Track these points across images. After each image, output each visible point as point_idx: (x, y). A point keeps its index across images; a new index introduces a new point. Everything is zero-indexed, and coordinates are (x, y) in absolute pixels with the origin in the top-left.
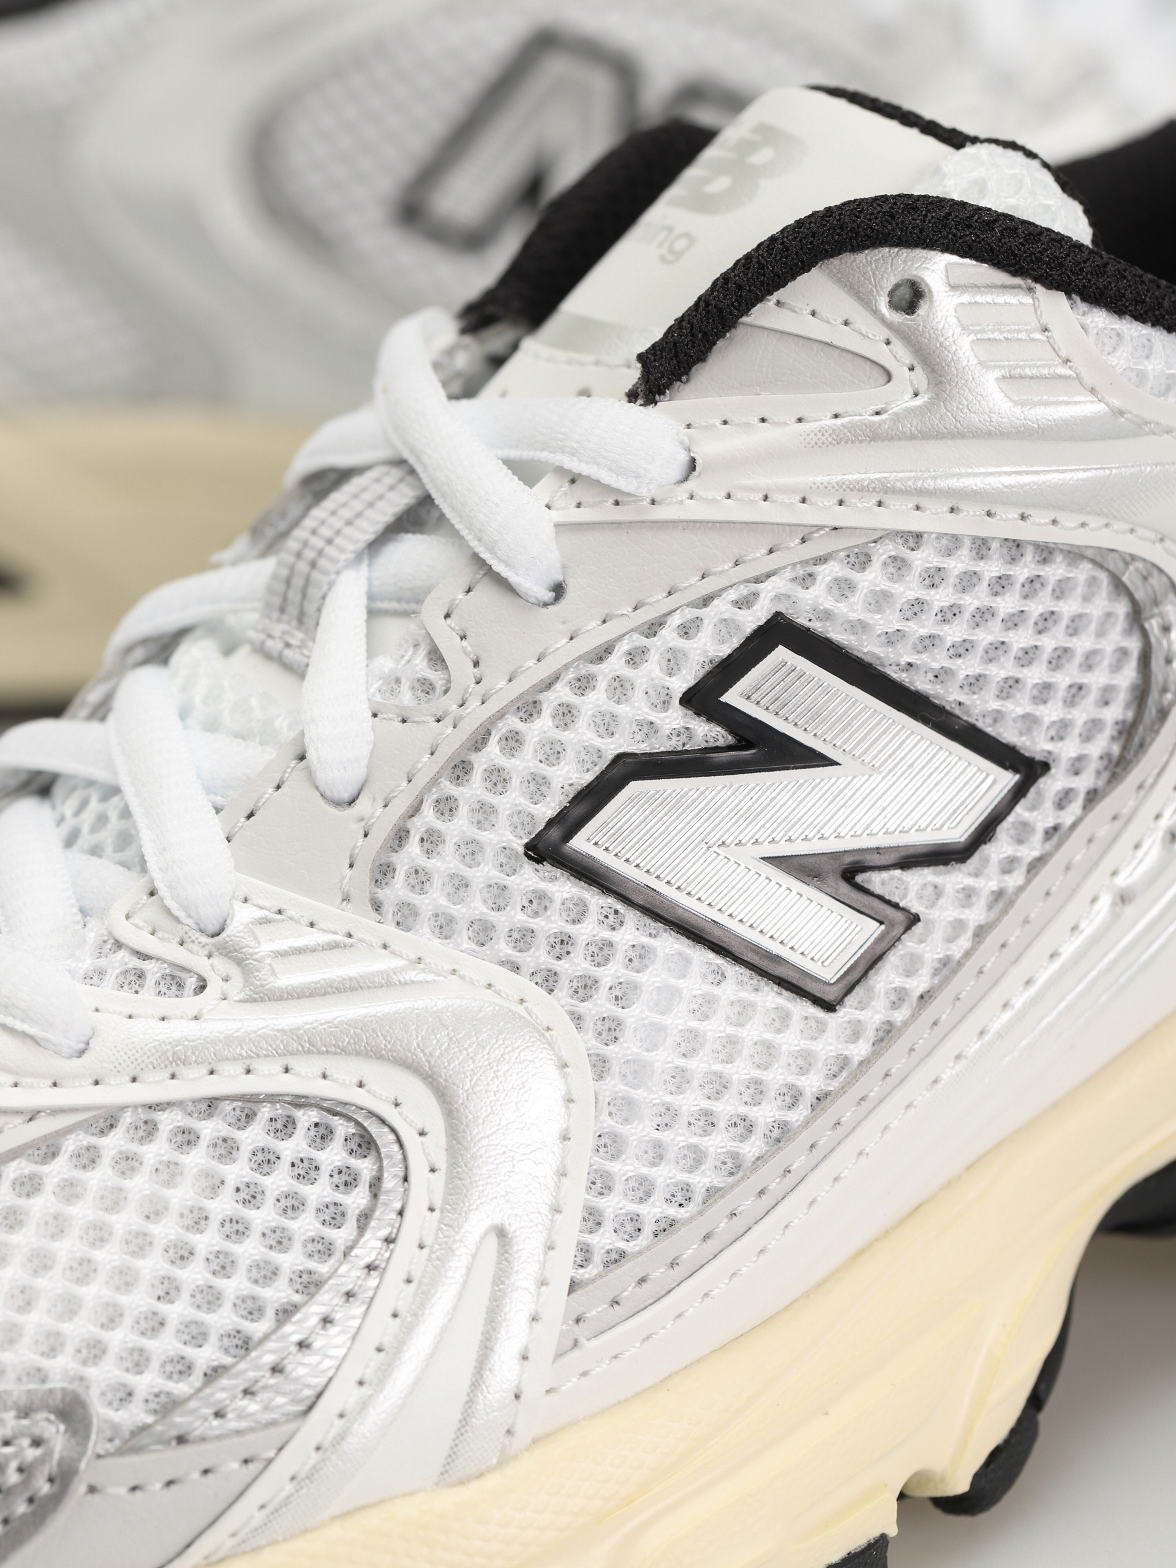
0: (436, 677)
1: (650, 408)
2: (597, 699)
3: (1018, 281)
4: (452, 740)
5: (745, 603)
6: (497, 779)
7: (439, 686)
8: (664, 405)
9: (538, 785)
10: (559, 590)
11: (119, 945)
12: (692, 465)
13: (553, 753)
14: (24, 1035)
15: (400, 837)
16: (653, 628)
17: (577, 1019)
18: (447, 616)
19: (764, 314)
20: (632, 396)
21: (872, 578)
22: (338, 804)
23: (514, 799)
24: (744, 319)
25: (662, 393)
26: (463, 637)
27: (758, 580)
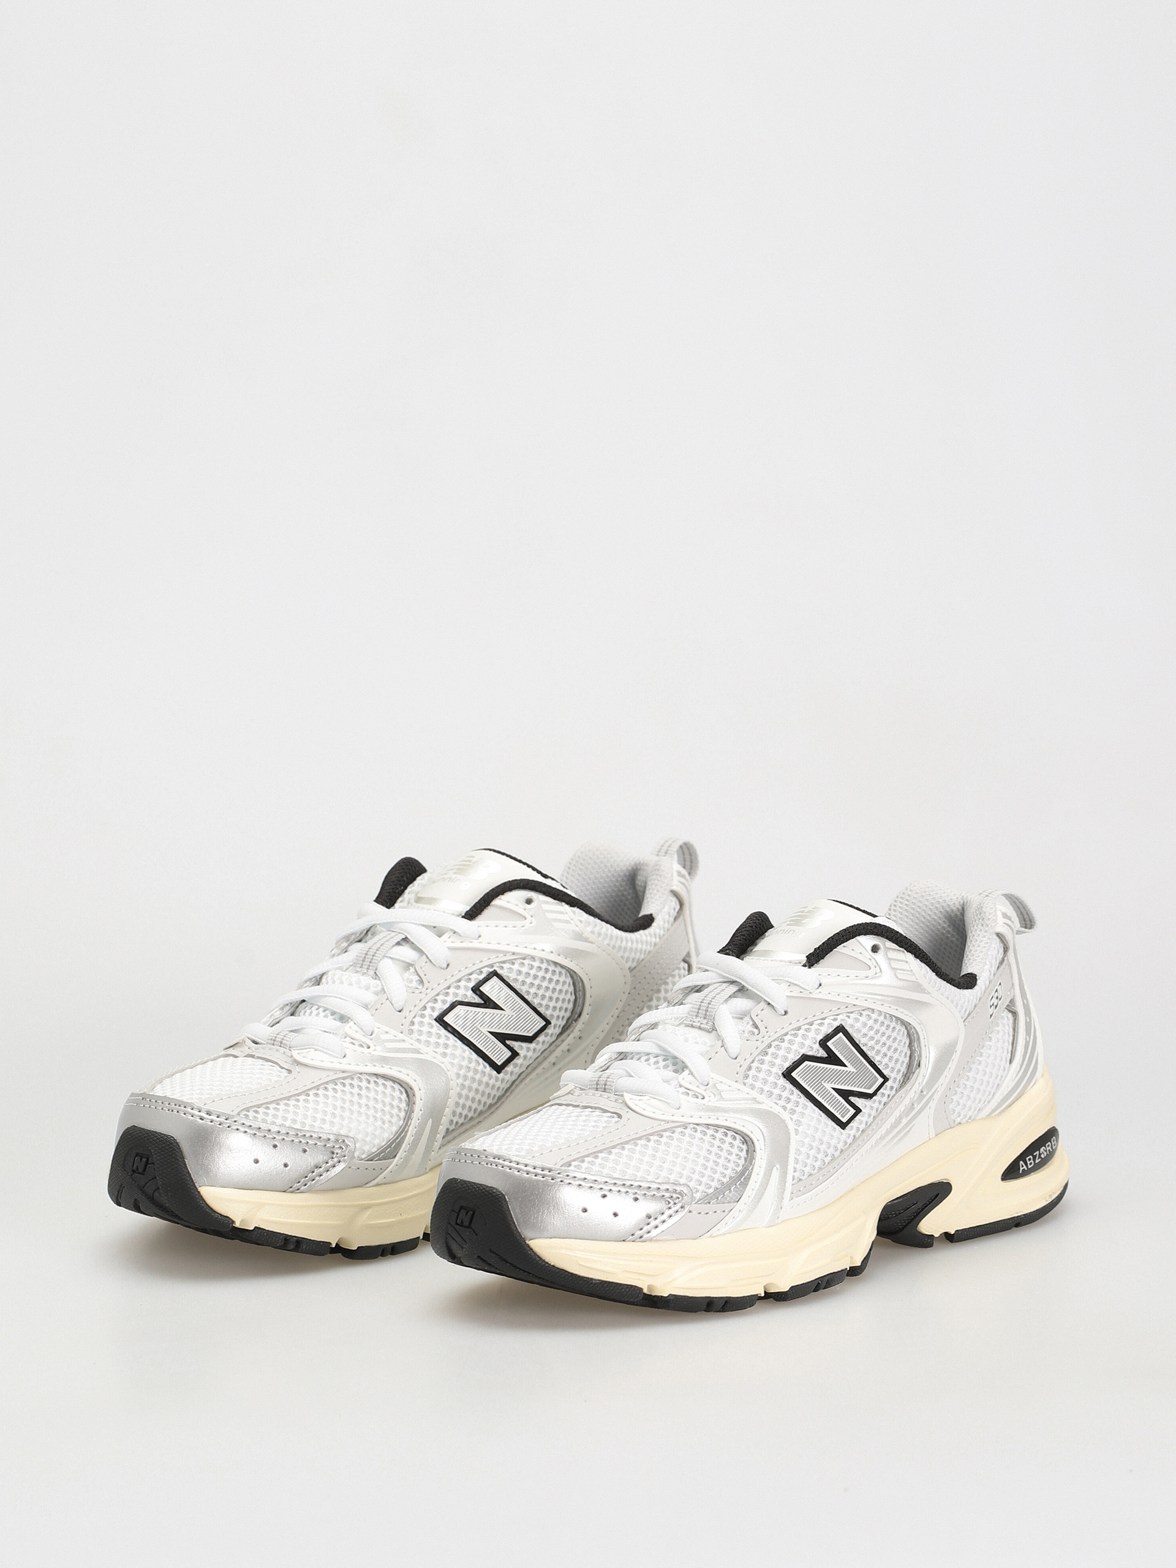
0: (756, 1031)
1: (810, 969)
2: (799, 1039)
3: (901, 949)
4: (762, 1047)
5: (835, 1020)
6: (775, 1056)
7: (756, 1033)
8: (813, 969)
9: (786, 1059)
10: (786, 1013)
11: (681, 1086)
12: (820, 985)
13: (789, 1050)
14: (660, 1100)
15: (750, 1068)
16: (811, 1024)
17: (791, 1119)
18: (757, 1016)
19: (840, 948)
20: (804, 966)
21: (863, 1019)
22: (733, 1059)
23: (778, 1061)
24: (835, 949)
25: (812, 966)
26: (762, 1021)
27: (838, 1015)
